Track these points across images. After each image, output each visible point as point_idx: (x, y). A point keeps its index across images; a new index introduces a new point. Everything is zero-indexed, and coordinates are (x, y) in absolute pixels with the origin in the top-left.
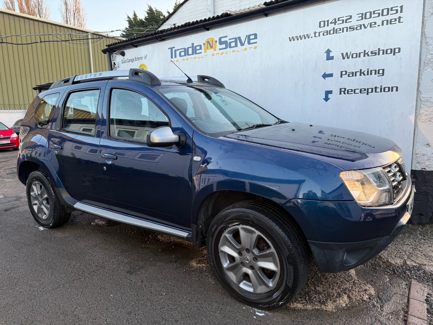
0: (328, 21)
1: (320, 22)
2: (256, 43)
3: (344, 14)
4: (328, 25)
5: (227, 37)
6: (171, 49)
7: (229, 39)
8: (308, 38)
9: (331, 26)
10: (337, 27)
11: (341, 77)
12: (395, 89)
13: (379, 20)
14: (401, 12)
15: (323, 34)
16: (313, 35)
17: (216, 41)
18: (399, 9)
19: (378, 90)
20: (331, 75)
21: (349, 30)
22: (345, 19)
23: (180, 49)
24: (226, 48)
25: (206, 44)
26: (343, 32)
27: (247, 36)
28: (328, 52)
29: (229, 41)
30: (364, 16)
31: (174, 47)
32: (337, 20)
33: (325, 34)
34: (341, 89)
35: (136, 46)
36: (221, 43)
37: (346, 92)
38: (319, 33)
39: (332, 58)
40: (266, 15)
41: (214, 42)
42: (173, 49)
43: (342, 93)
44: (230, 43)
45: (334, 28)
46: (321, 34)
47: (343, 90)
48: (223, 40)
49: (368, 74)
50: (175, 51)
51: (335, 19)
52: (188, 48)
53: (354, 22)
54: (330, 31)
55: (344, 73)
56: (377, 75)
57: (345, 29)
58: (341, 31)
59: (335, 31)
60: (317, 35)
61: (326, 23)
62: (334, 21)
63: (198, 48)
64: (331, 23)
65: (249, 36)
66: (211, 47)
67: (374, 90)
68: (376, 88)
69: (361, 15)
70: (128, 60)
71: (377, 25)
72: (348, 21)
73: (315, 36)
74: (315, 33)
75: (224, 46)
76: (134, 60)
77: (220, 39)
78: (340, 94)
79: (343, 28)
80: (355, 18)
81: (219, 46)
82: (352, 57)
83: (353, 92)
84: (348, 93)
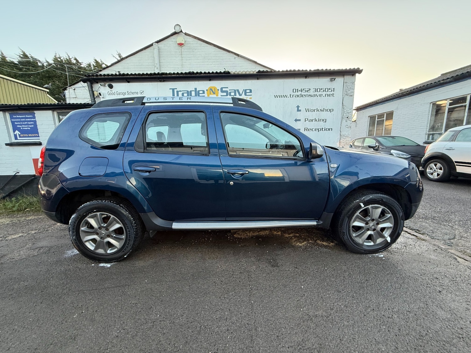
0: (298, 89)
1: (293, 89)
2: (251, 95)
3: (307, 88)
4: (298, 92)
5: (227, 88)
6: (173, 90)
7: (230, 90)
8: (286, 97)
9: (299, 93)
10: (303, 93)
11: (305, 121)
12: (331, 129)
13: (324, 93)
14: (334, 91)
15: (295, 96)
16: (289, 96)
17: (218, 90)
18: (333, 90)
19: (324, 130)
20: (300, 120)
21: (309, 96)
22: (307, 90)
23: (182, 91)
24: (227, 95)
25: (209, 91)
26: (306, 97)
27: (244, 90)
28: (298, 107)
29: (229, 91)
30: (316, 90)
31: (176, 89)
32: (303, 90)
33: (296, 96)
34: (305, 128)
35: (129, 82)
36: (222, 91)
37: (308, 130)
38: (293, 95)
39: (300, 111)
40: (258, 79)
41: (216, 91)
42: (175, 90)
43: (306, 130)
44: (230, 92)
45: (301, 94)
46: (294, 96)
47: (306, 129)
48: (224, 89)
49: (319, 121)
50: (178, 92)
51: (302, 89)
52: (191, 91)
53: (312, 92)
54: (299, 95)
55: (306, 119)
56: (323, 122)
57: (307, 96)
58: (305, 96)
59: (302, 96)
60: (292, 96)
61: (297, 90)
62: (301, 90)
63: (201, 92)
64: (299, 91)
65: (246, 90)
66: (214, 93)
67: (322, 129)
68: (322, 128)
69: (315, 89)
70: (117, 93)
71: (323, 96)
72: (308, 91)
73: (290, 97)
74: (290, 95)
75: (225, 94)
76: (127, 94)
77: (222, 88)
78: (305, 131)
79: (306, 95)
80: (312, 90)
81: (220, 94)
82: (311, 111)
83: (311, 130)
84: (309, 131)
